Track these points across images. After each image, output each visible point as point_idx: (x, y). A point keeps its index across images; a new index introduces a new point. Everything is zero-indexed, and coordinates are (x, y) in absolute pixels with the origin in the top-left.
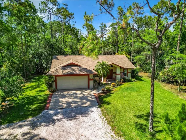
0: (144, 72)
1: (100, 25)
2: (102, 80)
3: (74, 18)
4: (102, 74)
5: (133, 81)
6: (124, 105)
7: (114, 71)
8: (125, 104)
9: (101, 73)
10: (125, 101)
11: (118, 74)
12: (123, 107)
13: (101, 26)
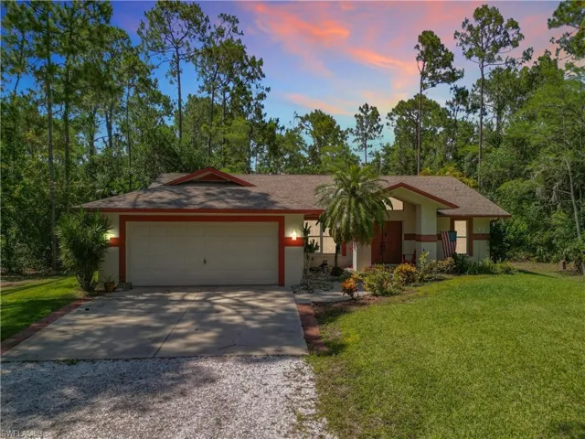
0: (538, 261)
1: (359, 113)
2: (351, 266)
3: (264, 76)
4: (348, 222)
5: (499, 270)
6: (478, 352)
7: (406, 230)
8: (481, 346)
9: (345, 215)
10: (482, 332)
11: (428, 239)
12: (470, 368)
13: (362, 114)
